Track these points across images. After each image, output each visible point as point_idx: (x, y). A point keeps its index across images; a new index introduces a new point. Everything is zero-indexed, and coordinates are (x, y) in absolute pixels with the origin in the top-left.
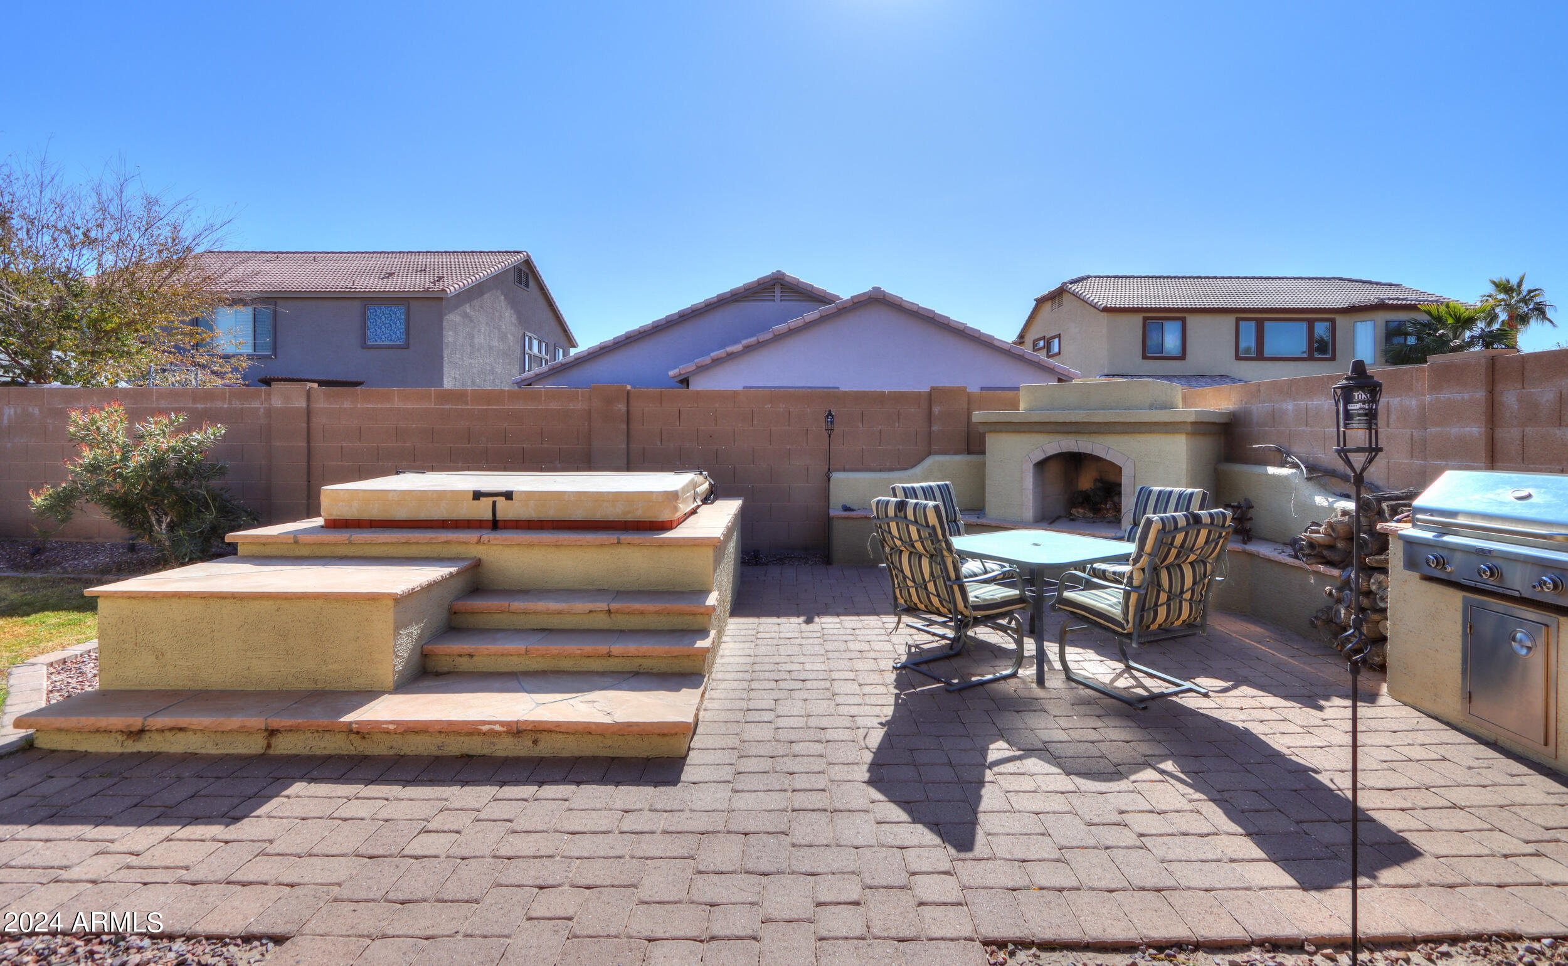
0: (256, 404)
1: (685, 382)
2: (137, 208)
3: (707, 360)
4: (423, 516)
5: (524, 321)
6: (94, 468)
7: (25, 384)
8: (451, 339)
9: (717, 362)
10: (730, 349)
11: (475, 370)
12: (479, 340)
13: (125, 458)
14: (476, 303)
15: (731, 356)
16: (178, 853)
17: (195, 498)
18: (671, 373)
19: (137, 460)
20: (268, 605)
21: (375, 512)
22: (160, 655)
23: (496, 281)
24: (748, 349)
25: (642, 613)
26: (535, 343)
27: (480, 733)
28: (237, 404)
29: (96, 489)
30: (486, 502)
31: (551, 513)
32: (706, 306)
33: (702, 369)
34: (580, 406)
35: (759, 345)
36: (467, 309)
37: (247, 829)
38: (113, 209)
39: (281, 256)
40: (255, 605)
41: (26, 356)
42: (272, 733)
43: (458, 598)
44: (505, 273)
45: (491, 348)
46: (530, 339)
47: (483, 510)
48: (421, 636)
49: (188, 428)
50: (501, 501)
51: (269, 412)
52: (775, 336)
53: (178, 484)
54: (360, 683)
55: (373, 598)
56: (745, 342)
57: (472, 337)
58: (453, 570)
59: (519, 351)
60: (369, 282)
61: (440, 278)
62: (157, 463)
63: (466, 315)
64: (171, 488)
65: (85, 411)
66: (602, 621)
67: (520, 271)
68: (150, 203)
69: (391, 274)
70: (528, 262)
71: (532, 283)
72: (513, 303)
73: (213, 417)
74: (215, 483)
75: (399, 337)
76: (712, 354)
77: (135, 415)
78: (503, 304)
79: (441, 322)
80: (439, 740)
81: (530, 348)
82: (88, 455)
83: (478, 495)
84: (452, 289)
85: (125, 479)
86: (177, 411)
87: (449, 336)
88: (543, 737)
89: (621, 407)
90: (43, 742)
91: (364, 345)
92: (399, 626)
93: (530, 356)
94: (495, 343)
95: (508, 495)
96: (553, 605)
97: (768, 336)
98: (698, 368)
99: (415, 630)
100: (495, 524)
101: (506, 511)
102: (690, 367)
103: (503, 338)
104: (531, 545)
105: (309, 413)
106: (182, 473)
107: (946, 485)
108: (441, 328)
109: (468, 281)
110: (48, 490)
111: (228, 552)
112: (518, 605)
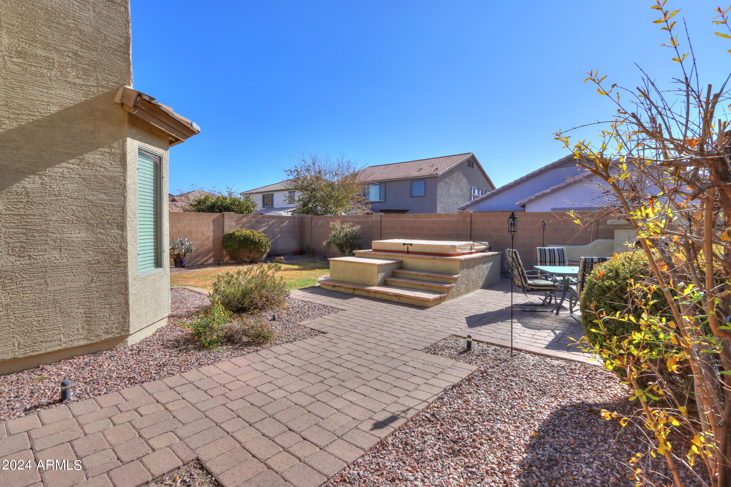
0: (369, 219)
1: (524, 206)
2: (345, 164)
3: (533, 197)
4: (392, 249)
5: (471, 182)
6: (334, 236)
7: (323, 215)
8: (440, 192)
9: (538, 198)
10: (544, 192)
11: (449, 204)
12: (452, 191)
13: (340, 234)
14: (450, 177)
15: (545, 195)
16: (336, 301)
17: (354, 244)
18: (517, 203)
19: (342, 234)
20: (356, 264)
21: (382, 248)
22: (339, 273)
23: (458, 168)
24: (553, 191)
25: (436, 277)
26: (476, 191)
27: (388, 295)
28: (365, 220)
29: (334, 241)
30: (406, 246)
31: (421, 250)
32: (539, 172)
33: (531, 201)
34: (455, 219)
35: (559, 189)
36: (447, 180)
37: (346, 300)
38: (341, 165)
39: (389, 166)
40: (354, 264)
41: (324, 207)
42: (354, 289)
43: (395, 269)
44: (463, 163)
45: (456, 194)
46: (474, 189)
47: (405, 248)
48: (384, 276)
49: (352, 226)
50: (409, 246)
51: (372, 221)
52: (567, 184)
53: (351, 241)
54: (371, 283)
55: (374, 264)
56: (552, 188)
57: (448, 190)
58: (394, 262)
59: (469, 195)
60: (414, 173)
61: (437, 169)
62: (346, 235)
63: (446, 182)
64: (349, 242)
65: (333, 222)
66: (426, 278)
67: (470, 161)
68: (349, 162)
69: (421, 169)
70: (473, 157)
71: (475, 165)
72: (466, 175)
73: (358, 223)
74: (359, 241)
75: (422, 193)
76: (536, 194)
77: (342, 223)
78: (462, 176)
79: (436, 185)
80: (382, 295)
81: (474, 193)
82: (333, 233)
83: (404, 244)
84: (440, 172)
85: (340, 239)
86: (351, 221)
87: (439, 191)
88: (401, 298)
89: (469, 219)
90: (321, 287)
91: (412, 196)
92: (379, 272)
93: (474, 196)
94: (458, 192)
95: (411, 245)
96: (415, 273)
97: (564, 184)
98: (529, 200)
99: (383, 274)
100: (408, 252)
101: (411, 249)
102: (525, 200)
103: (462, 190)
104: (414, 258)
105: (381, 221)
106: (351, 238)
107: (563, 249)
108: (436, 189)
109: (447, 169)
110: (326, 241)
111: (353, 255)
112: (407, 272)
